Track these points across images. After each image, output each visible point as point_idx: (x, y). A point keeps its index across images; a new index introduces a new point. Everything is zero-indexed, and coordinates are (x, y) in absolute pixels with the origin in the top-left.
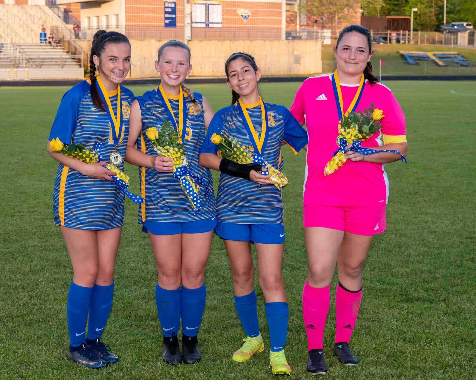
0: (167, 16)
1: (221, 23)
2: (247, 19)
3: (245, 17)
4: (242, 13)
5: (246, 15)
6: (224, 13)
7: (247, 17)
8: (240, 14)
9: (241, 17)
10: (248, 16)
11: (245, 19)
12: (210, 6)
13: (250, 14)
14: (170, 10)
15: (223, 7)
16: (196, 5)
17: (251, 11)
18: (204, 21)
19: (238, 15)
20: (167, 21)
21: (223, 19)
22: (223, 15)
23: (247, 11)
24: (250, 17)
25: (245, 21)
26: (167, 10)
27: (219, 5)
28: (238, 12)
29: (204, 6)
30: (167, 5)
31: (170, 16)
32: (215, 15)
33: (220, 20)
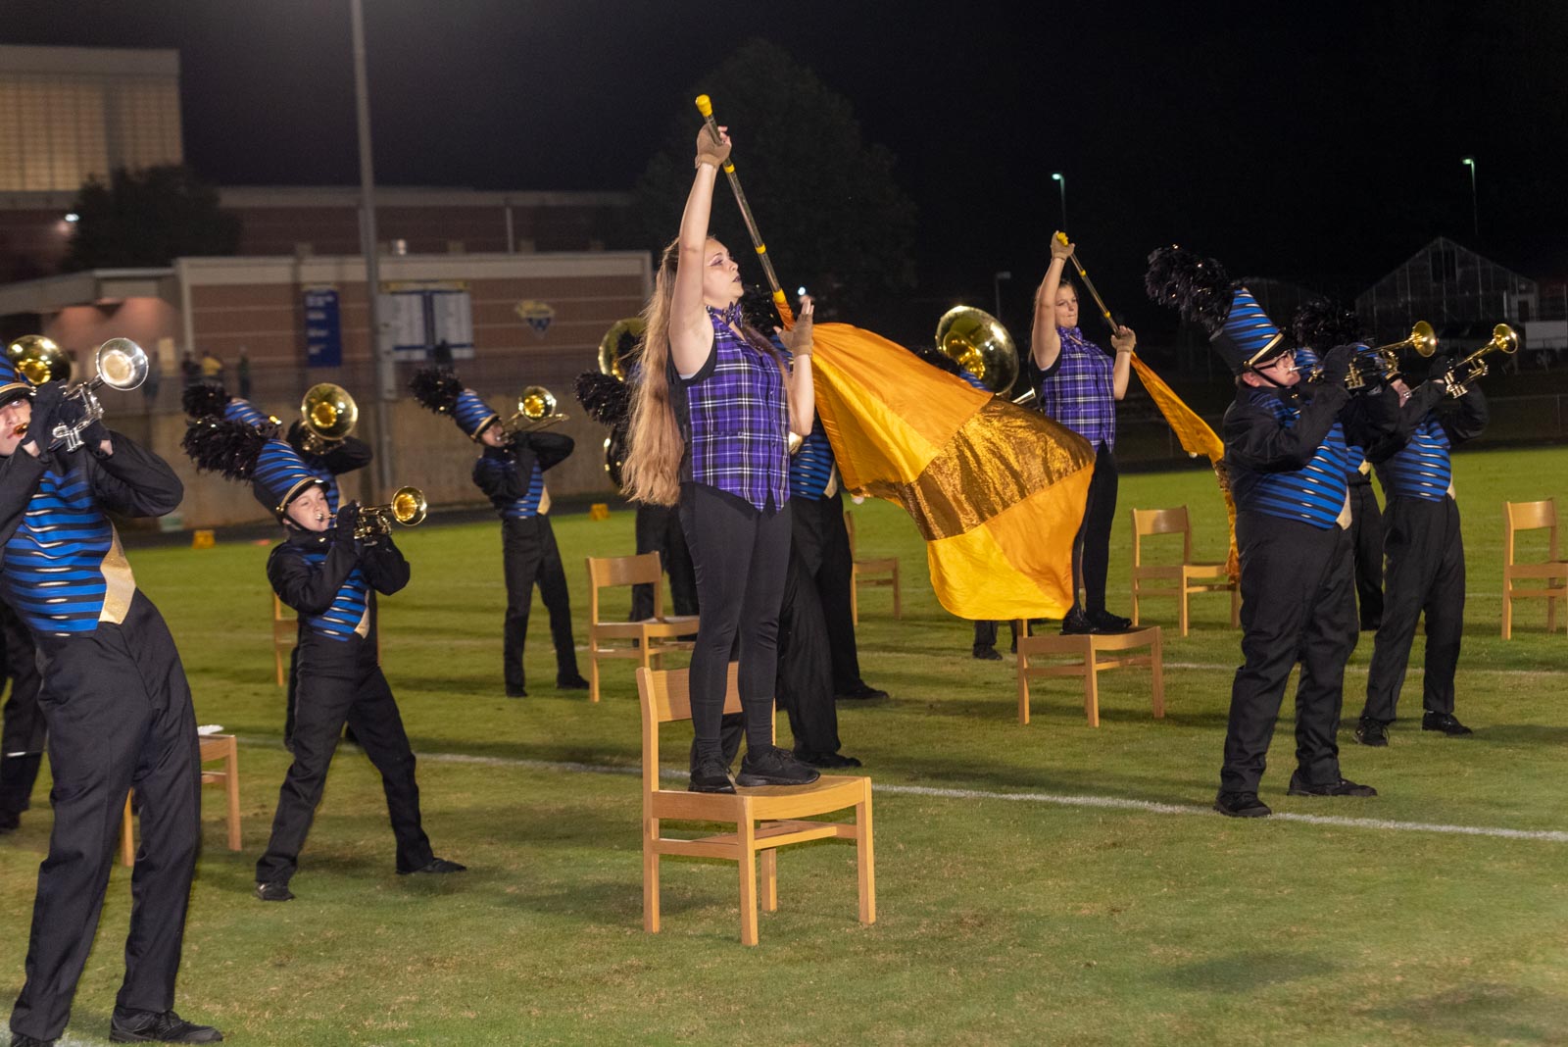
0: (313, 333)
1: (472, 346)
2: (544, 328)
3: (540, 322)
4: (529, 312)
5: (541, 316)
6: (478, 315)
7: (544, 322)
8: (524, 315)
9: (528, 324)
10: (548, 320)
11: (540, 329)
12: (437, 298)
13: (552, 313)
14: (321, 316)
15: (473, 296)
16: (399, 298)
17: (554, 306)
18: (419, 340)
19: (517, 318)
20: (314, 350)
21: (476, 333)
22: (474, 323)
23: (544, 307)
24: (552, 324)
25: (541, 335)
26: (314, 316)
27: (460, 291)
28: (517, 309)
29: (417, 301)
30: (311, 301)
31: (322, 333)
32: (451, 323)
33: (466, 338)
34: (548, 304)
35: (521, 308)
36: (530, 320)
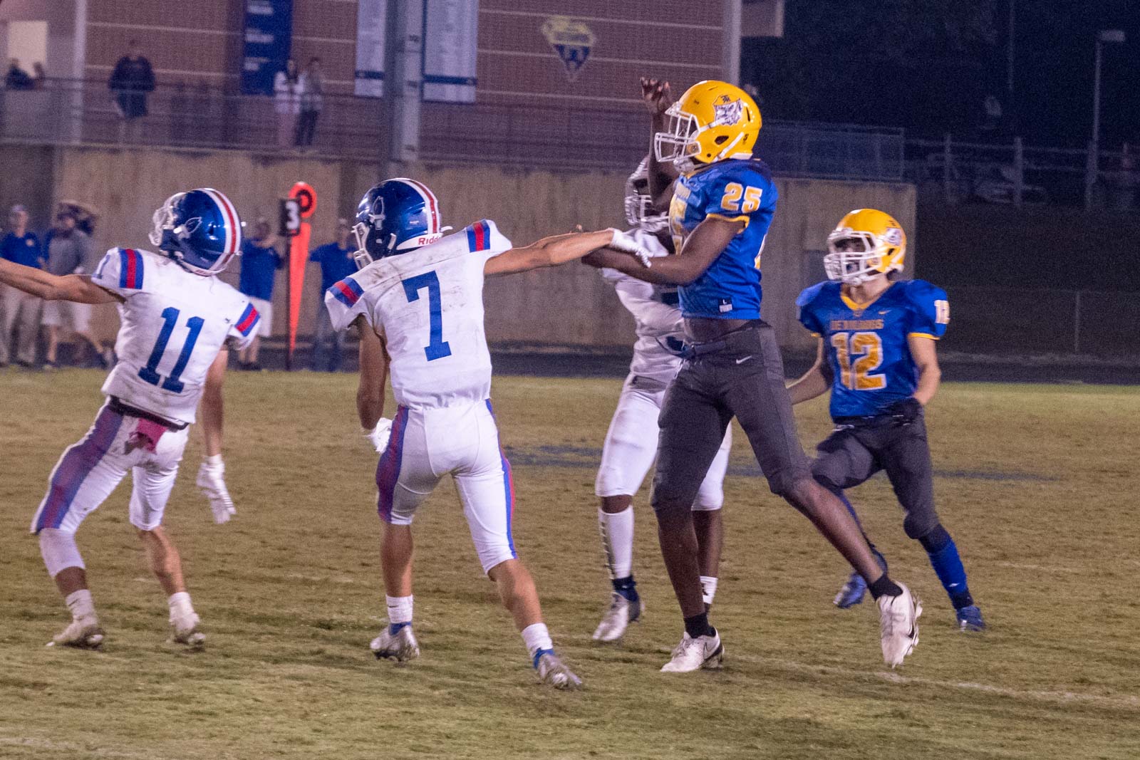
0: (253, 37)
1: (475, 82)
2: (580, 63)
3: (574, 53)
4: (559, 36)
5: (579, 44)
6: (488, 31)
7: (580, 56)
8: (552, 40)
9: (556, 55)
10: (586, 51)
11: (573, 64)
13: (592, 42)
14: (265, 9)
17: (597, 29)
19: (541, 43)
20: (252, 65)
21: (482, 62)
22: (481, 44)
23: (582, 29)
24: (590, 58)
25: (573, 76)
26: (256, 8)
28: (545, 29)
31: (266, 39)
32: (448, 42)
33: (467, 71)
34: (589, 24)
35: (550, 26)
36: (561, 48)
